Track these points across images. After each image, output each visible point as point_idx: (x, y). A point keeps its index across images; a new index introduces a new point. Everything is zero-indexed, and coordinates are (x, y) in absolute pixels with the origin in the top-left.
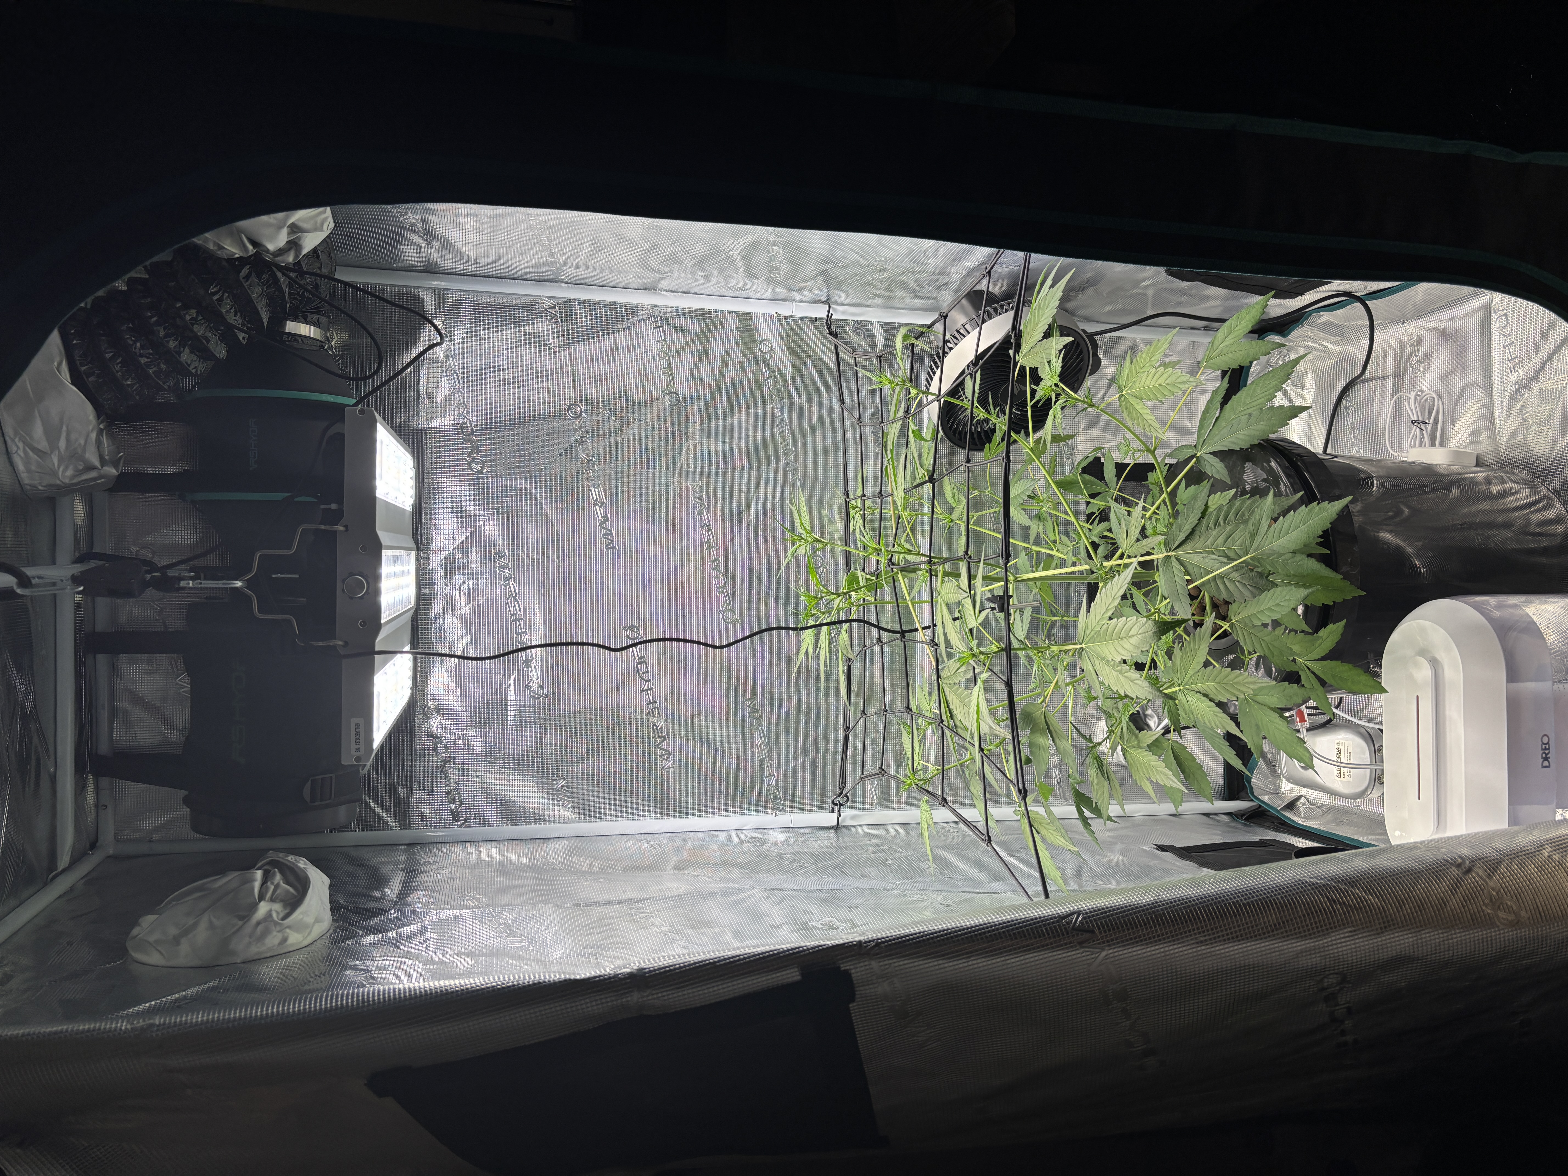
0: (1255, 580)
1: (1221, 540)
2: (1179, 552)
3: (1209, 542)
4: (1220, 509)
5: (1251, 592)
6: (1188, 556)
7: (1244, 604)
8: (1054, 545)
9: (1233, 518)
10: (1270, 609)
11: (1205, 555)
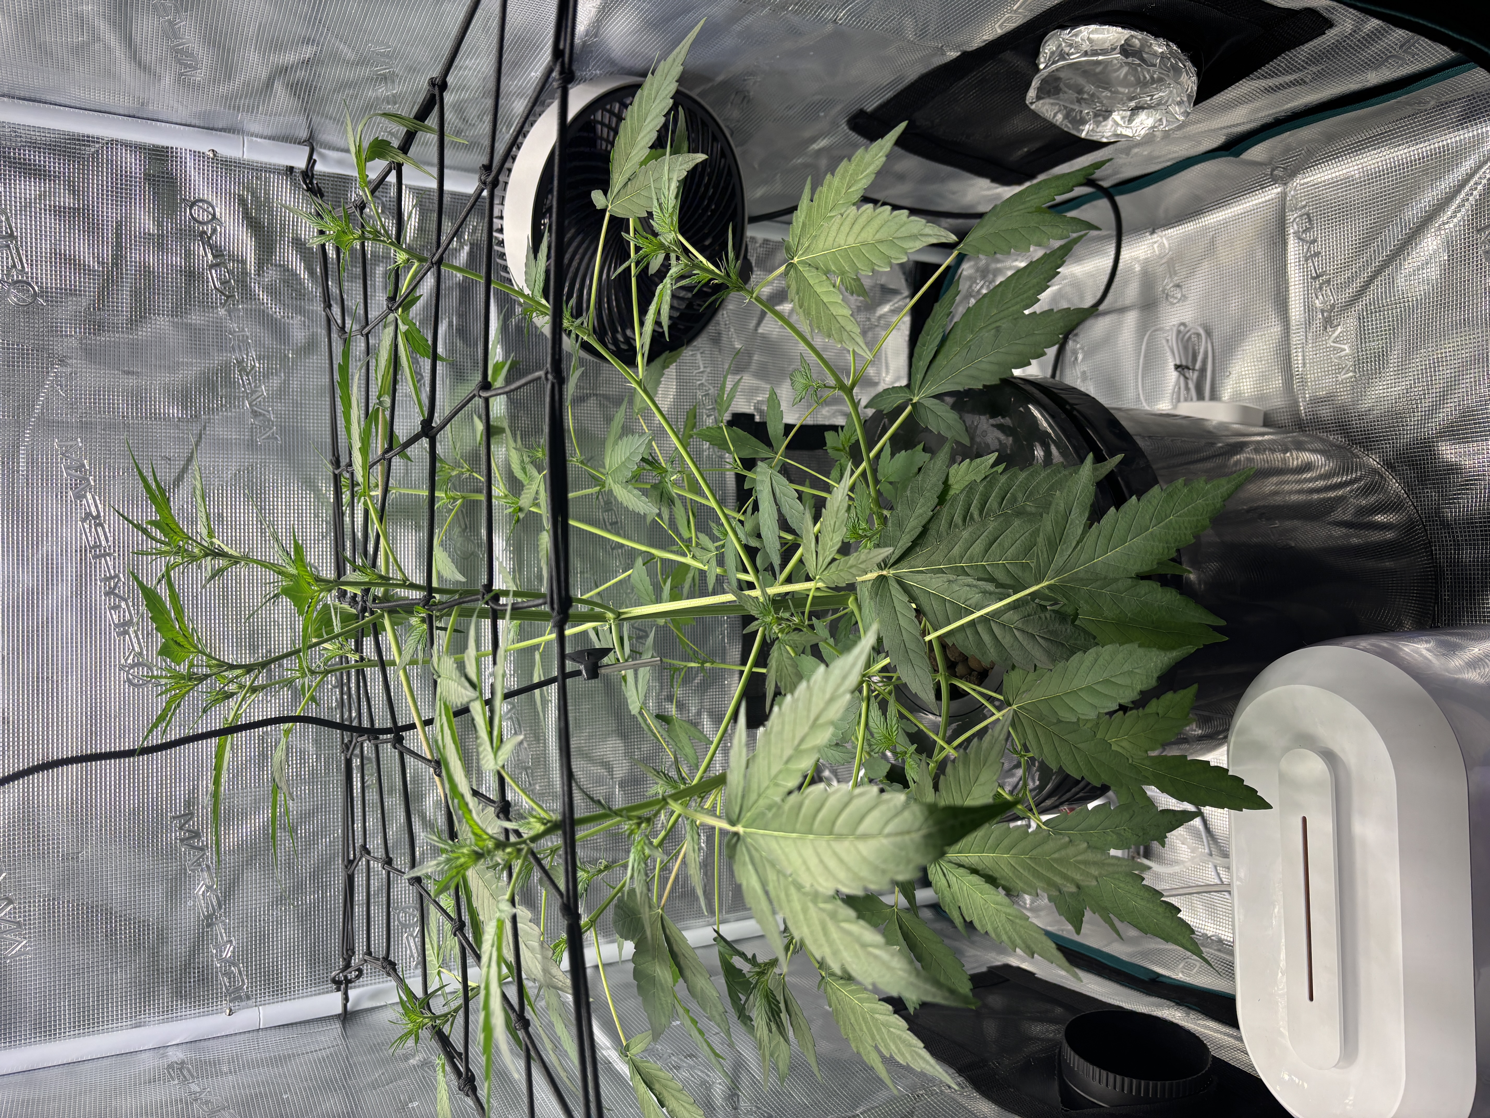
0: (1051, 627)
1: (978, 547)
2: (903, 570)
3: (956, 550)
4: (971, 488)
5: (1048, 652)
6: (920, 577)
7: (1031, 676)
8: (687, 547)
9: (995, 505)
10: (1090, 689)
11: (952, 577)
